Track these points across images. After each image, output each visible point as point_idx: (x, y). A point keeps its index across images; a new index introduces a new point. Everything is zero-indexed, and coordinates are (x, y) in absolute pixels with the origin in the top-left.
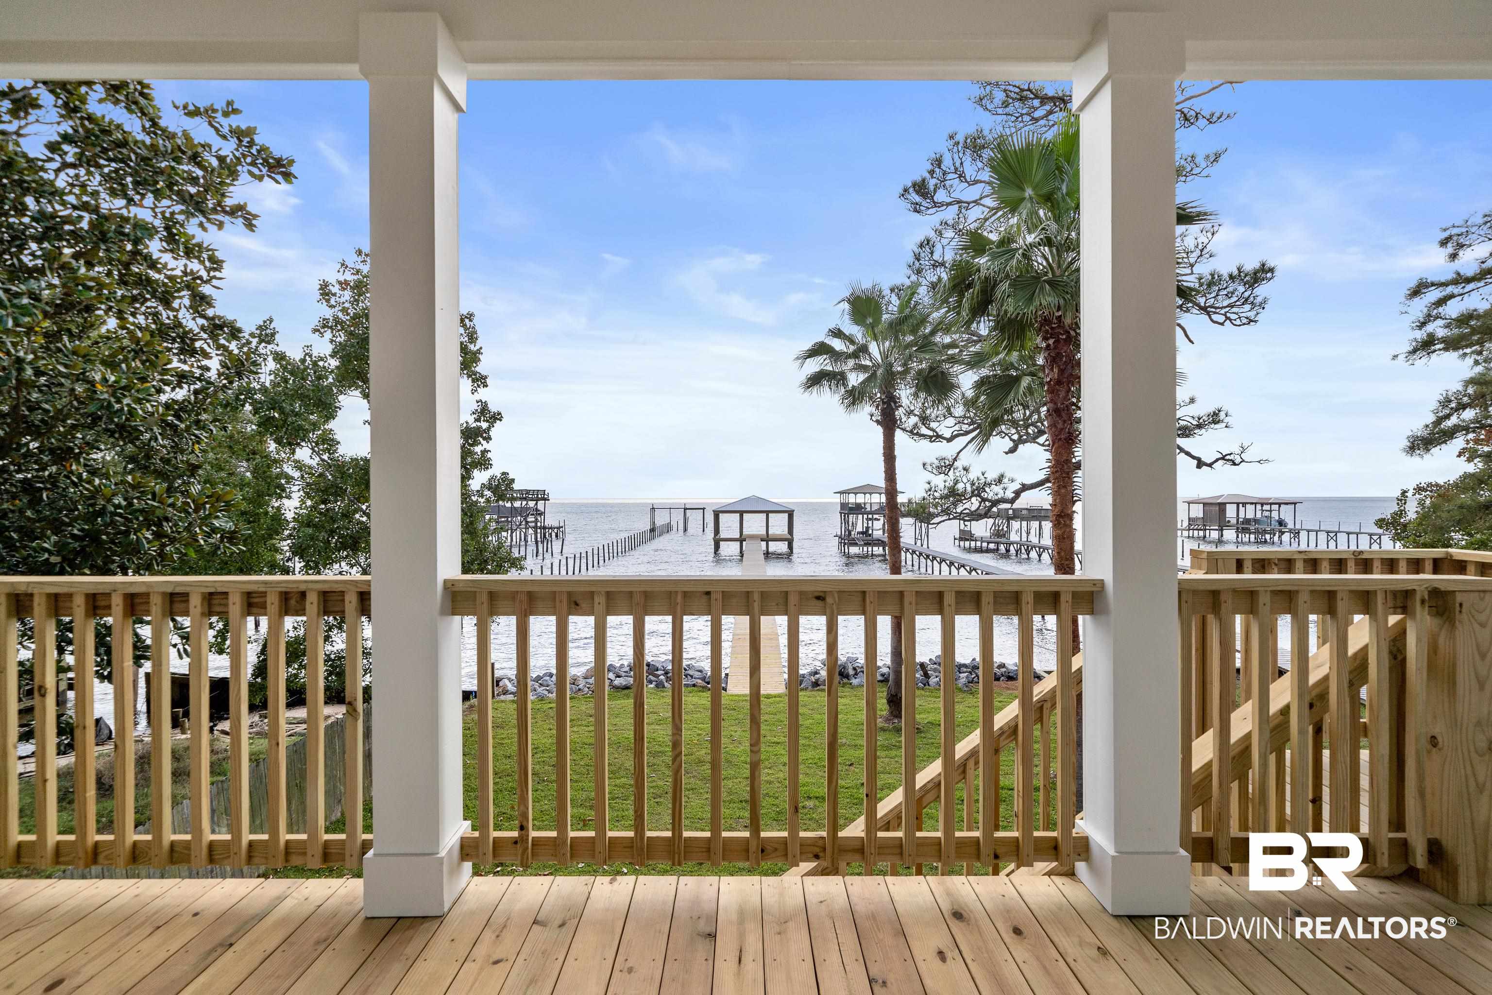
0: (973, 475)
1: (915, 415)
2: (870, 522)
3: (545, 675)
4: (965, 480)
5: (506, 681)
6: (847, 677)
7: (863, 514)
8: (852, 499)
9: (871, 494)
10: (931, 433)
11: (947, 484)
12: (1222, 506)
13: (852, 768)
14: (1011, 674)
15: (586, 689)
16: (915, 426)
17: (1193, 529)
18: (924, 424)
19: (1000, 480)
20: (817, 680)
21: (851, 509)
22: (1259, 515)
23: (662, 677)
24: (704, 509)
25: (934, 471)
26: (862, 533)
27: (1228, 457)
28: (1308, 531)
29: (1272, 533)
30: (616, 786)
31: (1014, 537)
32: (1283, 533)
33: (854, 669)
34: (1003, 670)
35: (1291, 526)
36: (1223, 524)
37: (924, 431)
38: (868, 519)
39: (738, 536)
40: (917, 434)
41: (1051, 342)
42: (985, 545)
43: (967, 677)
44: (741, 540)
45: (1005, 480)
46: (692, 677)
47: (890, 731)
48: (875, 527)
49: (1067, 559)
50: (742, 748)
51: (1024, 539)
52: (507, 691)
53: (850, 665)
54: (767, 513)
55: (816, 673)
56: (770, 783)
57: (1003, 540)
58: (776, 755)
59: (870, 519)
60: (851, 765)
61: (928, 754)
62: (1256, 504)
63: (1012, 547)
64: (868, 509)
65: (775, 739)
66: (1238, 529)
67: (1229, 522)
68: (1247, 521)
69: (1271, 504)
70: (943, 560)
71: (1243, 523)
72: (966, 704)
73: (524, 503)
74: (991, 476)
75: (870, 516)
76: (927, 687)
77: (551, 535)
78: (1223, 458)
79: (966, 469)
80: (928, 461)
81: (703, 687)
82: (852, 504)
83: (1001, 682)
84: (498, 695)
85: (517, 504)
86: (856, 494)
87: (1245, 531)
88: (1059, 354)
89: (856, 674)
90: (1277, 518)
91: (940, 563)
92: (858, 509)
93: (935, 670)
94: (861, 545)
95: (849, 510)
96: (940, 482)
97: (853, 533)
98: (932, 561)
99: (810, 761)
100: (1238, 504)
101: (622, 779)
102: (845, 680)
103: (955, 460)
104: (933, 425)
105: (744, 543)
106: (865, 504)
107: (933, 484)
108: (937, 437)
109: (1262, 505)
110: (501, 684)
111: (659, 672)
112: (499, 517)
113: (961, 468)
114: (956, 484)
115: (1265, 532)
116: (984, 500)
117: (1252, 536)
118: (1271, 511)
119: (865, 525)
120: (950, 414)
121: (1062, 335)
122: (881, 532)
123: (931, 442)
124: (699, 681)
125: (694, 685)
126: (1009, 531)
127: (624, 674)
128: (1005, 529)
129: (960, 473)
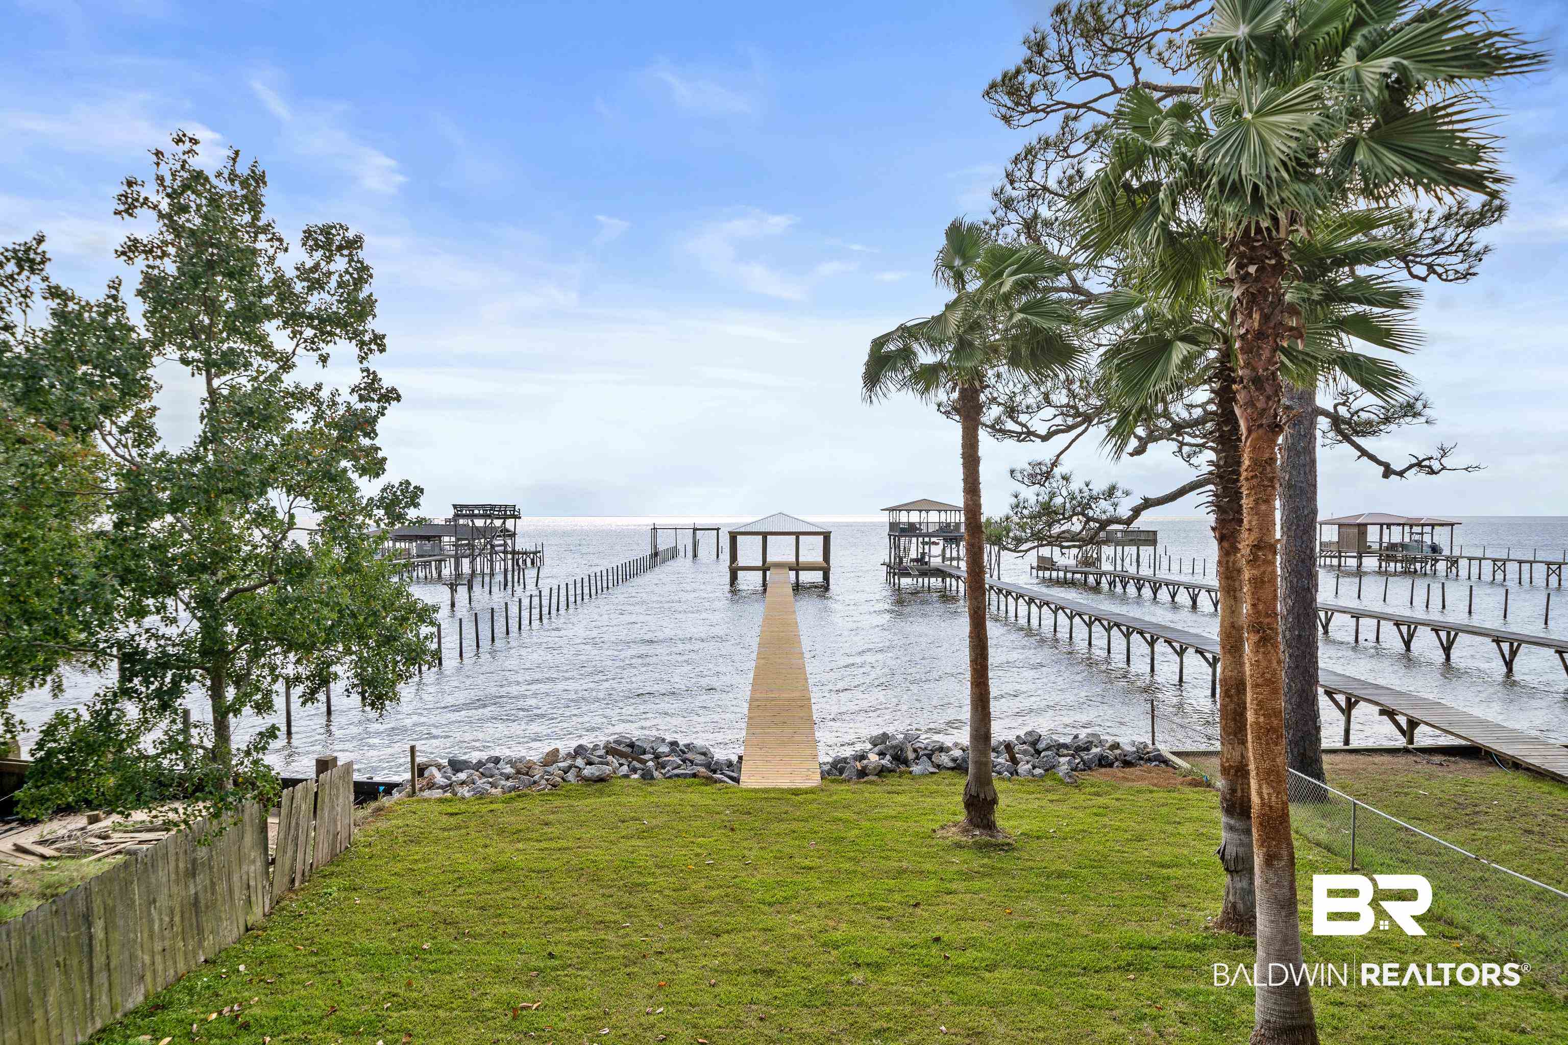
0: (1075, 486)
1: (999, 404)
2: (927, 547)
3: (489, 760)
4: (1065, 493)
5: (434, 770)
6: (906, 762)
7: (917, 536)
8: (904, 517)
9: (927, 511)
10: (1018, 428)
11: (1040, 498)
12: (1362, 528)
13: (918, 911)
14: (1128, 758)
15: (543, 782)
16: (998, 420)
17: (1325, 557)
18: (1012, 418)
19: (1111, 492)
20: (864, 768)
21: (903, 530)
22: (1407, 540)
23: (651, 764)
24: (718, 529)
25: (1026, 480)
26: (916, 560)
27: (1426, 463)
28: (1470, 559)
29: (1424, 561)
30: (570, 944)
31: (1106, 566)
32: (1437, 561)
33: (915, 750)
34: (1118, 752)
35: (1446, 552)
36: (1363, 551)
37: (1010, 425)
38: (924, 543)
39: (760, 564)
40: (1000, 430)
41: (1252, 269)
42: (1069, 575)
43: (1069, 762)
44: (765, 568)
45: (1118, 493)
46: (692, 762)
47: (969, 848)
48: (932, 553)
49: (1268, 615)
50: (759, 876)
51: (1119, 568)
52: (434, 784)
53: (909, 745)
54: (797, 535)
55: (862, 757)
56: (799, 938)
57: (1092, 569)
58: (808, 890)
59: (927, 543)
60: (916, 905)
61: (1027, 887)
62: (1403, 525)
63: (1103, 579)
64: (924, 531)
65: (807, 863)
66: (1381, 555)
67: (1370, 547)
68: (1392, 546)
69: (1423, 525)
70: (1020, 596)
71: (1387, 549)
72: (1070, 802)
73: (489, 521)
74: (1099, 486)
75: (927, 539)
76: (1015, 777)
77: (525, 561)
78: (1419, 464)
79: (1066, 478)
80: (1018, 466)
81: (707, 778)
82: (904, 523)
83: (1115, 770)
84: (421, 790)
85: (479, 523)
86: (908, 511)
87: (1389, 558)
88: (1263, 292)
89: (917, 758)
90: (1429, 543)
91: (1016, 600)
92: (911, 530)
93: (1025, 752)
94: (915, 576)
95: (900, 532)
96: (1031, 495)
97: (905, 560)
98: (1006, 597)
99: (858, 899)
100: (1381, 525)
101: (581, 932)
102: (903, 768)
103: (1054, 464)
104: (1023, 418)
105: (768, 573)
106: (920, 523)
107: (1021, 497)
108: (1028, 434)
109: (1411, 526)
110: (426, 774)
111: (647, 757)
112: (458, 540)
113: (1058, 477)
114: (1051, 499)
115: (1415, 560)
116: (1089, 519)
117: (1399, 565)
118: (1422, 534)
119: (920, 550)
120: (1049, 402)
121: (1270, 259)
122: (939, 559)
123: (1019, 441)
124: (703, 770)
125: (694, 775)
126: (1099, 559)
127: (597, 760)
128: (1095, 556)
129: (1055, 483)
